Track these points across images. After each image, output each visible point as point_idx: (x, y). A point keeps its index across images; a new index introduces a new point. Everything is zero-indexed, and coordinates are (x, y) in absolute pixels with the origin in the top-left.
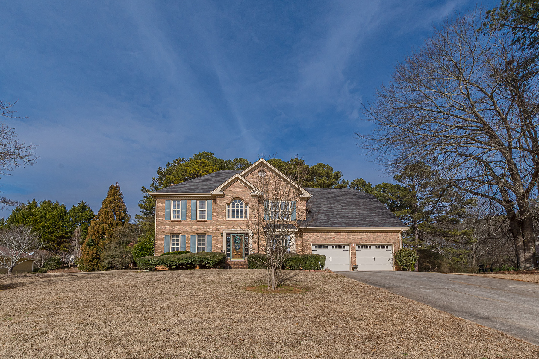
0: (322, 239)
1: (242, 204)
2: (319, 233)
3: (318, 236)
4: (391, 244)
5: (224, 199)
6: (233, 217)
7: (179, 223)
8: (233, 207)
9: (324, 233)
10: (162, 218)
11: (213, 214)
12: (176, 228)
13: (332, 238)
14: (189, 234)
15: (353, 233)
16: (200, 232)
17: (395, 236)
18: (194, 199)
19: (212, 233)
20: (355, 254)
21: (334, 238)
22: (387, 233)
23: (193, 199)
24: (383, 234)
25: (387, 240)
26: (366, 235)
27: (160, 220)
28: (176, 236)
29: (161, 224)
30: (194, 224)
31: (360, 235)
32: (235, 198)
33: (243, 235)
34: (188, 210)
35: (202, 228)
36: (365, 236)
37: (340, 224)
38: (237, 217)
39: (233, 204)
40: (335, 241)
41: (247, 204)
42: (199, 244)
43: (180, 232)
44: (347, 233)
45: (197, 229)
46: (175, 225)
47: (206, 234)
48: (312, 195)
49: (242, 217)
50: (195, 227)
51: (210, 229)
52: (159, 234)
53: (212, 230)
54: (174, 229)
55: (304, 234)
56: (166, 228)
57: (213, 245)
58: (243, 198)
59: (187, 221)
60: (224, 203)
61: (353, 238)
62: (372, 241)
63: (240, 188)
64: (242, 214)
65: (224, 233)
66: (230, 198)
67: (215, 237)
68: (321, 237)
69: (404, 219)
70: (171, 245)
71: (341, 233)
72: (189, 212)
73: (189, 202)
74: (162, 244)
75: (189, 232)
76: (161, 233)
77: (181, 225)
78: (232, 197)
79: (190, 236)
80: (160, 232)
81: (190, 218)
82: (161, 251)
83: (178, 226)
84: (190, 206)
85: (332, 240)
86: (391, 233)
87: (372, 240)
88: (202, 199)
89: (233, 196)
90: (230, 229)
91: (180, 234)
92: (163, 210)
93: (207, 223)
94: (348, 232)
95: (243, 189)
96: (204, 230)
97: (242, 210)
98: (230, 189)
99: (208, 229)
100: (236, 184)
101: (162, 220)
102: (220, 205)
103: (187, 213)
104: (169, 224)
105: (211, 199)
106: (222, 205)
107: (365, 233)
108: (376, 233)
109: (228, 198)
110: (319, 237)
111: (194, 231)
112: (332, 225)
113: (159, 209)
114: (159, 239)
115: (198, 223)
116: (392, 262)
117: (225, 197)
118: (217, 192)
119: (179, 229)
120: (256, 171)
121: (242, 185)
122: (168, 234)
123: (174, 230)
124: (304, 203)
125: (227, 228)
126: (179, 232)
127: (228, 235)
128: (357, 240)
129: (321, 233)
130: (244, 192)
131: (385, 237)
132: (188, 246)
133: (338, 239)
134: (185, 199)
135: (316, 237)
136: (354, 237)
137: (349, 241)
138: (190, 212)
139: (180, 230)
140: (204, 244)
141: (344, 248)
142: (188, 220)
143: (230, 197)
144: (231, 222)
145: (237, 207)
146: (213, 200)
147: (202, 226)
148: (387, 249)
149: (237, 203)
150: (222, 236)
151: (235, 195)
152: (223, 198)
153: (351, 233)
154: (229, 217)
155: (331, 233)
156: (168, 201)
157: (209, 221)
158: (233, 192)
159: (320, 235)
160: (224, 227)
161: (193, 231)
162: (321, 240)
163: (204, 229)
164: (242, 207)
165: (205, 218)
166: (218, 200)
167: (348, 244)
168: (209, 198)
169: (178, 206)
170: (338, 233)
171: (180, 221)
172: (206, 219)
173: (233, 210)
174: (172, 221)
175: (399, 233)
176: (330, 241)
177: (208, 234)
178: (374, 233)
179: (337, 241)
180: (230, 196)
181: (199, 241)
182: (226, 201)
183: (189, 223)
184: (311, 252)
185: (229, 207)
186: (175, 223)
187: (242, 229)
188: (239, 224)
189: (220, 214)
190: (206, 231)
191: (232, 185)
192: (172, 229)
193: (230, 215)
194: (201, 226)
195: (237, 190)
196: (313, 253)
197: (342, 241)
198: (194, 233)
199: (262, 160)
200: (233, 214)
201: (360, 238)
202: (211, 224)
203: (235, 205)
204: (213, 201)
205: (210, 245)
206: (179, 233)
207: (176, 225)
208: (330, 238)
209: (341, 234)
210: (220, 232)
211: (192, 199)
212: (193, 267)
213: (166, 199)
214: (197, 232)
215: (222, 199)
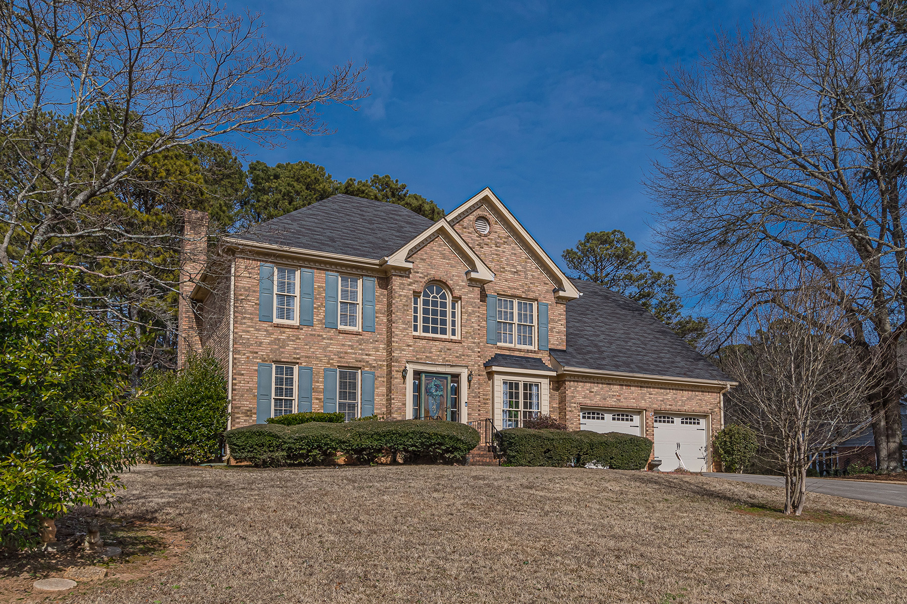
0: (598, 397)
1: (443, 297)
2: (594, 383)
3: (593, 390)
4: (705, 417)
5: (409, 280)
6: (426, 330)
7: (296, 332)
8: (426, 303)
9: (602, 384)
10: (251, 314)
11: (377, 317)
12: (288, 345)
13: (615, 396)
14: (319, 367)
15: (650, 387)
16: (347, 362)
17: (714, 399)
18: (333, 271)
19: (374, 367)
20: (653, 435)
21: (619, 398)
22: (702, 392)
23: (331, 271)
24: (697, 393)
25: (702, 407)
26: (670, 395)
27: (244, 318)
28: (285, 367)
29: (248, 332)
30: (331, 339)
31: (662, 393)
32: (433, 280)
33: (449, 377)
34: (316, 299)
35: (351, 351)
36: (669, 397)
37: (627, 366)
38: (435, 331)
39: (426, 295)
40: (620, 404)
41: (456, 299)
42: (343, 395)
43: (298, 359)
44: (641, 387)
45: (338, 352)
46: (283, 337)
47: (360, 368)
48: (582, 294)
49: (444, 332)
50: (335, 348)
51: (369, 355)
52: (243, 359)
53: (375, 360)
54: (281, 347)
55: (567, 383)
56: (261, 343)
57: (377, 399)
58: (450, 282)
59: (315, 330)
60: (410, 290)
61: (650, 398)
62: (679, 408)
63: (444, 257)
64: (444, 322)
65: (410, 368)
66: (421, 280)
67: (381, 377)
68: (597, 394)
70: (273, 396)
71: (630, 386)
72: (319, 306)
73: (320, 278)
74: (250, 390)
75: (321, 361)
76: (248, 357)
77: (300, 339)
78: (425, 276)
79: (322, 372)
80: (244, 354)
81: (321, 321)
82: (248, 411)
83: (293, 341)
84: (322, 287)
85: (615, 401)
86: (709, 392)
87: (679, 405)
88: (351, 272)
89: (428, 274)
90: (421, 359)
91: (298, 363)
92: (254, 291)
93: (363, 339)
94: (643, 385)
95: (449, 260)
96: (356, 358)
97: (444, 314)
98: (422, 255)
99: (366, 355)
100: (434, 245)
101: (251, 319)
102: (400, 295)
103: (315, 308)
104: (269, 334)
105: (373, 277)
106: (405, 296)
107: (670, 389)
108: (685, 390)
109: (417, 279)
110: (593, 392)
111: (333, 359)
112: (617, 367)
113: (244, 288)
114: (242, 375)
115: (341, 337)
116: (705, 454)
117: (411, 276)
118: (397, 259)
119: (295, 349)
120: (470, 216)
121: (447, 249)
122: (266, 361)
123: (283, 352)
124: (561, 309)
125: (414, 356)
126: (294, 358)
127: (417, 374)
128: (656, 404)
129: (598, 383)
130: (452, 267)
131: (699, 399)
132: (317, 399)
133: (626, 399)
134: (311, 268)
135: (588, 392)
136: (652, 396)
137: (643, 404)
138: (322, 304)
139: (297, 354)
140: (353, 396)
141: (632, 420)
142: (318, 327)
143: (421, 275)
144: (424, 342)
145: (435, 304)
146: (378, 278)
147: (351, 347)
148: (698, 426)
149: (435, 294)
150: (404, 377)
151: (439, 274)
152: (406, 277)
153: (647, 387)
154: (416, 329)
155: (614, 384)
156: (267, 267)
157: (367, 335)
158: (429, 265)
159: (596, 388)
160: (407, 354)
161: (329, 359)
162: (597, 401)
163: (355, 354)
164: (444, 305)
165: (353, 322)
166: (396, 281)
167: (639, 412)
168: (370, 273)
169: (291, 286)
170: (626, 385)
171: (298, 328)
172: (358, 328)
173: (426, 311)
174: (278, 326)
175: (719, 393)
176: (611, 402)
177: (366, 369)
178: (682, 390)
179: (624, 403)
180: (422, 273)
181: (343, 385)
182: (414, 287)
183: (319, 336)
184: (580, 428)
185: (416, 303)
186: (284, 332)
187: (447, 361)
188: (442, 348)
189: (400, 319)
190: (360, 361)
191: (426, 245)
192: (278, 349)
193: (420, 324)
194: (349, 345)
195: (438, 260)
196: (583, 428)
197: (632, 403)
198: (332, 364)
199: (487, 192)
200: (426, 320)
201: (661, 401)
202: (371, 343)
203: (430, 299)
204: (376, 282)
205: (369, 400)
206: (294, 361)
207: (288, 337)
208: (613, 395)
209: (630, 389)
210: (399, 367)
211: (328, 270)
213: (260, 261)
214: (339, 362)
215: (406, 281)
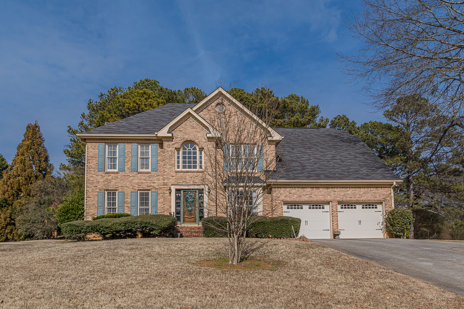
0: (295, 196)
1: (195, 149)
2: (292, 188)
3: (291, 192)
4: (381, 203)
5: (173, 142)
6: (184, 167)
7: (116, 175)
8: (184, 153)
9: (298, 188)
10: (94, 168)
11: (159, 163)
12: (112, 182)
13: (308, 194)
14: (128, 191)
15: (334, 188)
16: (143, 188)
17: (386, 192)
18: (135, 143)
19: (157, 189)
20: (337, 216)
21: (311, 195)
22: (376, 188)
23: (134, 143)
24: (371, 189)
25: (376, 197)
26: (350, 191)
27: (91, 171)
28: (112, 193)
29: (93, 177)
30: (134, 177)
31: (343, 191)
32: (186, 141)
33: (197, 191)
34: (126, 158)
35: (145, 182)
36: (349, 192)
37: (318, 176)
38: (190, 167)
39: (184, 149)
40: (312, 199)
41: (201, 149)
42: (142, 204)
43: (117, 188)
44: (327, 188)
45: (138, 183)
46: (110, 178)
47: (150, 190)
48: (283, 137)
49: (195, 167)
50: (136, 181)
51: (155, 183)
52: (90, 190)
53: (158, 185)
54: (109, 183)
55: (273, 189)
56: (99, 182)
57: (159, 205)
58: (197, 141)
59: (126, 173)
60: (173, 147)
61: (334, 194)
62: (357, 199)
63: (193, 128)
64: (195, 162)
65: (173, 188)
66: (180, 141)
67: (161, 194)
68: (294, 194)
69: (396, 169)
70: (106, 206)
71: (319, 188)
72: (128, 161)
73: (128, 147)
74: (94, 204)
75: (129, 188)
76: (93, 189)
77: (118, 178)
78: (182, 139)
79: (129, 193)
80: (91, 188)
81: (129, 168)
82: (93, 214)
83: (115, 179)
84: (129, 151)
85: (307, 198)
86: (382, 188)
87: (357, 197)
88: (145, 142)
89: (184, 138)
90: (180, 183)
91: (117, 190)
92: (95, 157)
93: (151, 175)
94: (328, 186)
95: (196, 129)
96: (147, 185)
97: (195, 158)
98: (180, 128)
99: (153, 183)
100: (187, 122)
101: (94, 171)
102: (168, 151)
103: (126, 162)
104: (103, 177)
105: (156, 143)
106: (170, 151)
107: (350, 188)
108: (362, 188)
109: (177, 142)
110: (291, 193)
111: (135, 187)
112: (308, 178)
113: (91, 156)
114: (90, 197)
115: (139, 175)
116: (382, 227)
117: (174, 140)
118: (163, 133)
119: (116, 183)
120: (212, 104)
121: (195, 123)
122: (101, 190)
123: (109, 185)
124: (273, 147)
125: (176, 181)
126: (115, 188)
127: (178, 191)
128: (339, 197)
129: (295, 188)
130: (198, 132)
131: (374, 193)
132: (127, 207)
133: (316, 196)
134: (124, 143)
135: (288, 193)
136: (335, 193)
137: (329, 198)
138: (129, 160)
139: (117, 185)
140: (147, 204)
141: (323, 208)
142: (127, 171)
143: (180, 139)
144: (182, 174)
145: (190, 153)
146: (159, 143)
147: (145, 180)
148: (376, 209)
149: (190, 148)
150: (170, 193)
151: (187, 137)
152: (171, 141)
153: (332, 188)
154: (178, 167)
155: (307, 188)
156: (102, 145)
157: (153, 173)
158: (184, 133)
159: (293, 191)
160: (172, 181)
161: (134, 187)
162: (295, 198)
163: (147, 183)
164: (195, 153)
165: (148, 169)
166: (166, 144)
167: (328, 203)
168: (153, 142)
169: (115, 153)
170: (315, 188)
171: (117, 173)
172: (150, 170)
173: (184, 158)
174: (107, 173)
175: (390, 188)
176: (305, 198)
177: (153, 190)
178: (360, 188)
179: (314, 198)
180: (180, 138)
181: (142, 199)
182: (176, 146)
183: (128, 175)
184: (282, 214)
185: (178, 154)
186: (110, 176)
187: (195, 182)
188: (192, 176)
189: (168, 163)
190: (150, 186)
191: (182, 123)
192: (107, 184)
193: (181, 164)
194: (144, 179)
195: (190, 130)
196: (285, 215)
197: (321, 198)
198: (135, 189)
199: (220, 89)
200: (184, 162)
201: (343, 195)
202: (156, 177)
203: (187, 151)
204: (158, 146)
205: (155, 206)
206: (115, 189)
207: (112, 178)
208: (306, 194)
209: (319, 190)
210: (167, 188)
211: (132, 143)
212: (134, 236)
213: (98, 143)
214: (138, 188)
215: (170, 143)
